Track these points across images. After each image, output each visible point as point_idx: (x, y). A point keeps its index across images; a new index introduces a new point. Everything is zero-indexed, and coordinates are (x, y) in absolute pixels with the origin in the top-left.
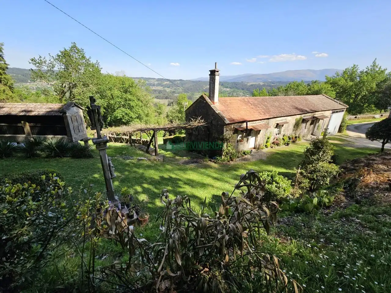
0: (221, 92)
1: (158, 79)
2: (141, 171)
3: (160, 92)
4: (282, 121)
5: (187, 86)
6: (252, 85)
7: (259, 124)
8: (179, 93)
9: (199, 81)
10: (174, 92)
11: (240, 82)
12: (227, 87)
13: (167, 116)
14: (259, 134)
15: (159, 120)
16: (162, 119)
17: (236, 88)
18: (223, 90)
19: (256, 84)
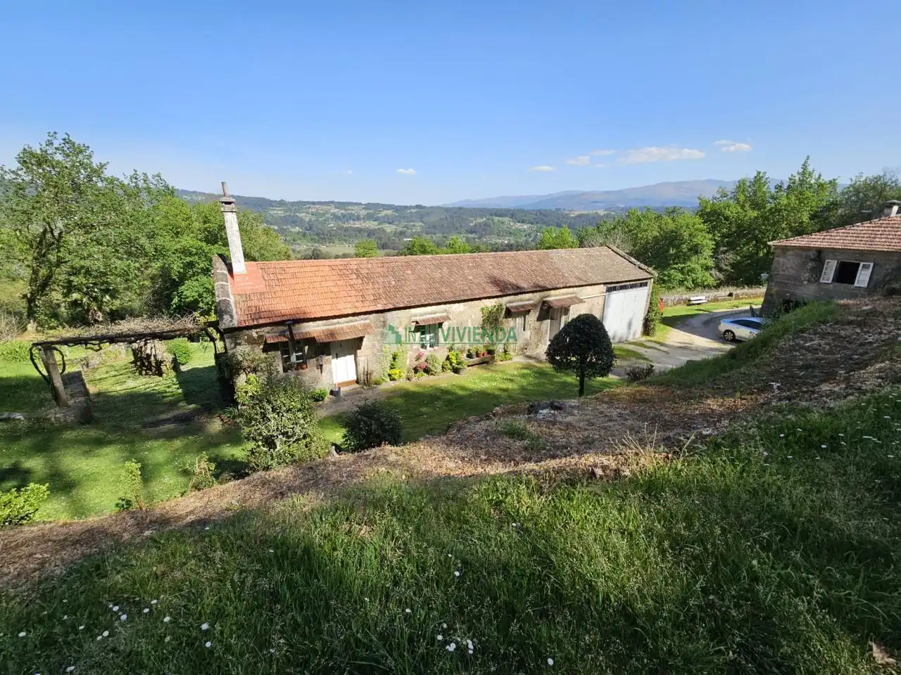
0: (510, 233)
3: (371, 233)
5: (433, 219)
6: (580, 216)
8: (412, 235)
9: (460, 208)
10: (402, 233)
11: (553, 209)
12: (523, 222)
17: (545, 223)
18: (514, 228)
19: (588, 214)
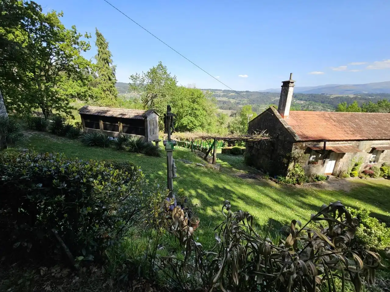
0: (293, 105)
1: (225, 90)
2: (197, 176)
3: (224, 102)
4: (382, 146)
5: (253, 97)
6: (337, 98)
7: (344, 145)
8: (243, 104)
9: (268, 93)
10: (238, 103)
11: (320, 94)
12: (301, 100)
13: (229, 127)
14: (342, 158)
15: (220, 130)
16: (223, 129)
17: (314, 100)
18: (295, 103)
19: (342, 97)
